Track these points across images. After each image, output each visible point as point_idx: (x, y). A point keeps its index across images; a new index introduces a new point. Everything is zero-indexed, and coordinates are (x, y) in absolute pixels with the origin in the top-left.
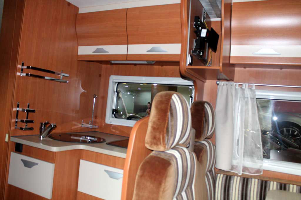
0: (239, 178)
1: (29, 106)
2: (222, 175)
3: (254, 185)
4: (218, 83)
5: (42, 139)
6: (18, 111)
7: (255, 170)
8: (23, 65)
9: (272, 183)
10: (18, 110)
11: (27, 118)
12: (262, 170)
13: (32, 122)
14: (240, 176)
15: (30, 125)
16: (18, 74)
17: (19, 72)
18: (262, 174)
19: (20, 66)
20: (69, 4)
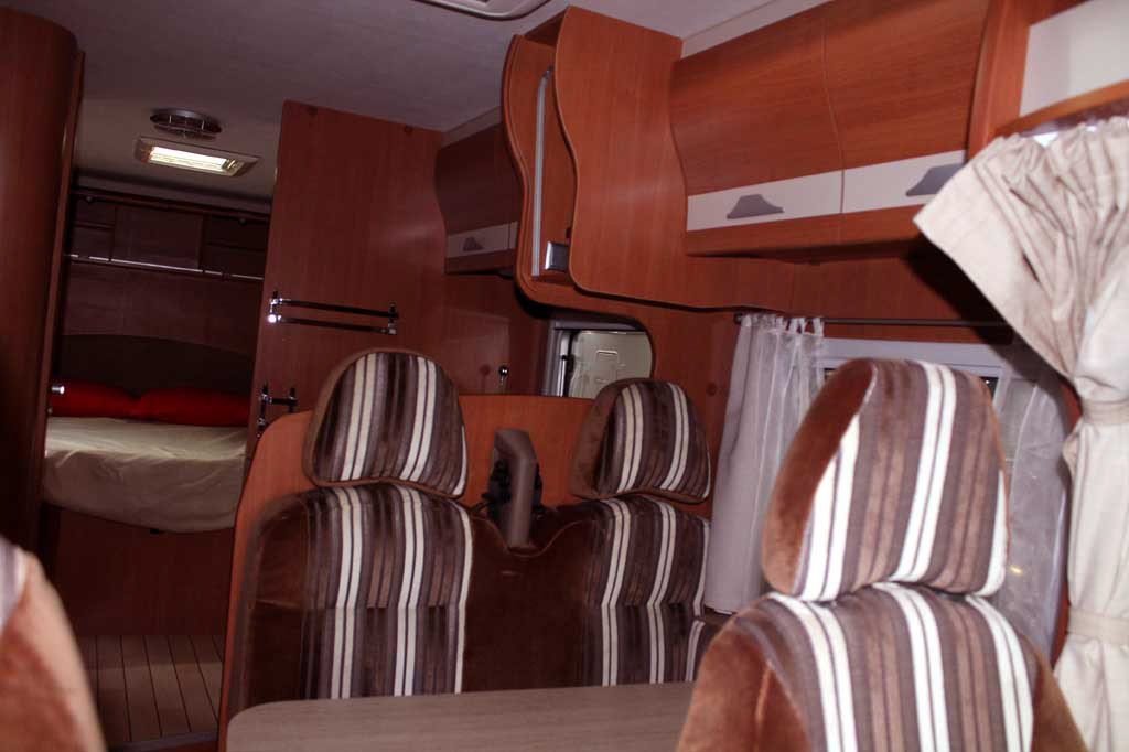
1: (293, 390)
4: (740, 319)
8: (275, 296)
10: (264, 398)
20: (408, 130)
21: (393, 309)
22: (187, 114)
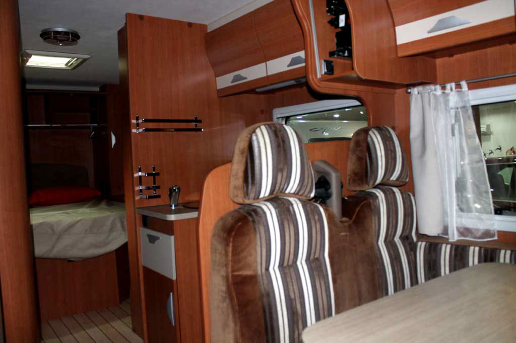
0: (449, 247)
1: (154, 168)
2: (424, 243)
3: (474, 256)
4: (409, 91)
5: (173, 208)
6: (140, 177)
7: (482, 231)
8: (137, 119)
9: (503, 252)
10: (140, 175)
11: (155, 184)
12: (496, 231)
13: (158, 187)
14: (452, 244)
15: (158, 192)
16: (134, 131)
17: (134, 128)
18: (496, 238)
19: (134, 121)
20: (190, 25)
21: (196, 118)
22: (60, 29)
